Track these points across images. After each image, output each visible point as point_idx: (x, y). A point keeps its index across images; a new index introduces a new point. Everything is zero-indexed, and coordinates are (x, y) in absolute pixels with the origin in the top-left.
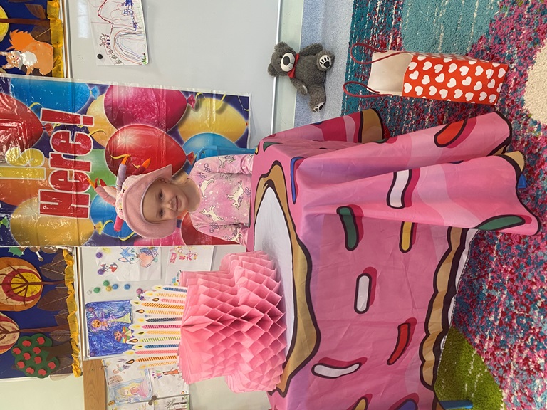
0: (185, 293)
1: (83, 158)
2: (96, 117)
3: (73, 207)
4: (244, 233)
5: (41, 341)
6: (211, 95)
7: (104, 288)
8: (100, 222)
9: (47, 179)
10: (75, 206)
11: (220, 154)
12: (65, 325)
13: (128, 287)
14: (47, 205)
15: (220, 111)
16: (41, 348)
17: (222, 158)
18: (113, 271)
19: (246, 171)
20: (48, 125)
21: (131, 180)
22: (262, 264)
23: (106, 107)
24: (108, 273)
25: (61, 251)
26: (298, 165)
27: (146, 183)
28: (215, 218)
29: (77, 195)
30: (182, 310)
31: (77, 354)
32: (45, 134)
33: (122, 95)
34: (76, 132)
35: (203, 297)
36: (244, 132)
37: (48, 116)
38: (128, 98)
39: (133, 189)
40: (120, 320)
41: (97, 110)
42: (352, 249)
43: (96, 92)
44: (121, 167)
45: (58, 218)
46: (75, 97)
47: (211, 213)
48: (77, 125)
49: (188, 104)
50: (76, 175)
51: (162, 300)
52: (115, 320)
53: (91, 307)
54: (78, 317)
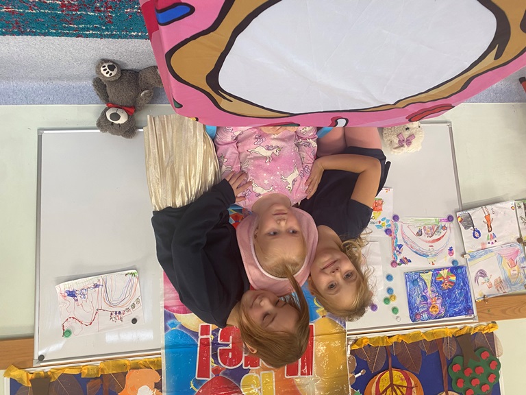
5: (457, 368)
7: (393, 303)
8: (317, 311)
12: (438, 343)
13: (389, 278)
14: (302, 368)
16: (465, 367)
20: (214, 371)
25: (352, 352)
31: (471, 328)
32: (224, 374)
33: (174, 295)
34: (219, 341)
40: (429, 284)
43: (173, 323)
46: (179, 345)
47: (290, 179)
48: (210, 341)
52: (429, 289)
53: (416, 316)
54: (428, 329)
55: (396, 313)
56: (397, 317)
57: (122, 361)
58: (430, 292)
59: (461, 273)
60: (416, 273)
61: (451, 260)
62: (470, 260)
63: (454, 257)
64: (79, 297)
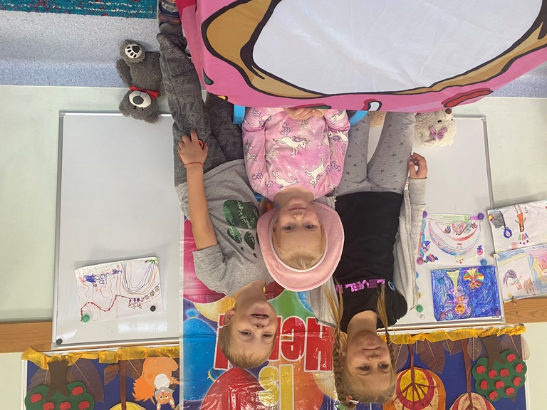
2: (219, 311)
3: (323, 335)
5: (481, 369)
9: (292, 363)
10: (321, 333)
12: (462, 344)
23: (206, 301)
29: (308, 332)
33: (192, 284)
37: (222, 363)
40: (455, 283)
41: (211, 311)
43: (192, 312)
47: (315, 174)
50: (286, 333)
52: (455, 288)
53: (440, 315)
54: (453, 329)
55: (420, 312)
56: (422, 315)
57: (140, 348)
58: (456, 291)
59: (490, 273)
60: (442, 271)
61: (480, 259)
62: (499, 260)
63: (483, 256)
64: (97, 283)
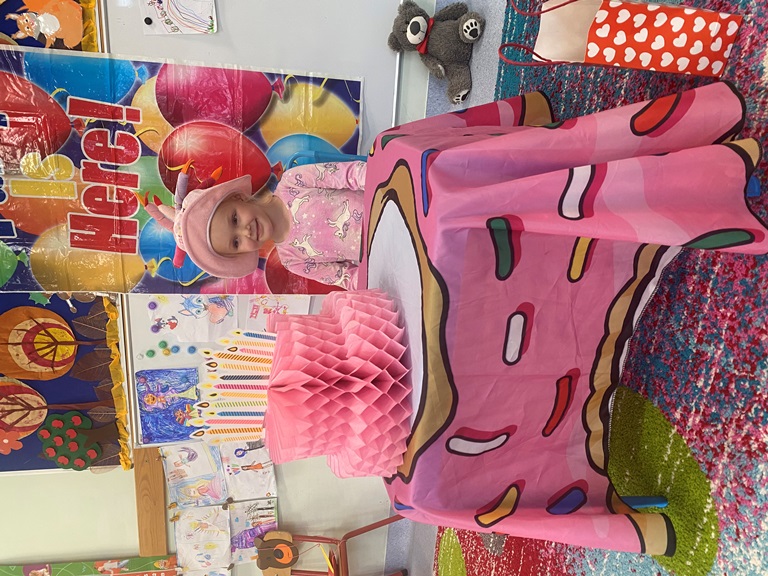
0: (273, 342)
1: (128, 169)
2: (145, 109)
3: (116, 239)
4: (352, 273)
5: (77, 421)
6: (306, 79)
7: (160, 352)
8: (153, 260)
9: (79, 198)
10: (118, 236)
11: (318, 160)
12: (108, 400)
13: (192, 350)
14: (81, 235)
15: (320, 102)
16: (77, 430)
17: (320, 167)
18: (172, 328)
19: (353, 185)
20: (78, 120)
21: (195, 195)
22: (378, 304)
23: (159, 94)
24: (166, 330)
25: (100, 299)
26: (433, 159)
27: (214, 199)
28: (311, 252)
29: (120, 221)
30: (270, 366)
31: (125, 440)
32: (74, 134)
33: (181, 77)
34: (118, 132)
35: (298, 347)
36: (353, 133)
37: (77, 107)
38: (188, 82)
39: (197, 207)
40: (182, 395)
41: (146, 99)
42: (504, 279)
43: (143, 73)
44: (181, 177)
45: (95, 254)
46: (113, 80)
47: (305, 245)
48: (119, 121)
49: (274, 92)
50: (118, 193)
51: (242, 350)
52: (175, 395)
53: (143, 377)
54: (126, 391)
55: (147, 354)
56: (143, 356)
58: (172, 396)
60: (197, 381)
62: (209, 444)
